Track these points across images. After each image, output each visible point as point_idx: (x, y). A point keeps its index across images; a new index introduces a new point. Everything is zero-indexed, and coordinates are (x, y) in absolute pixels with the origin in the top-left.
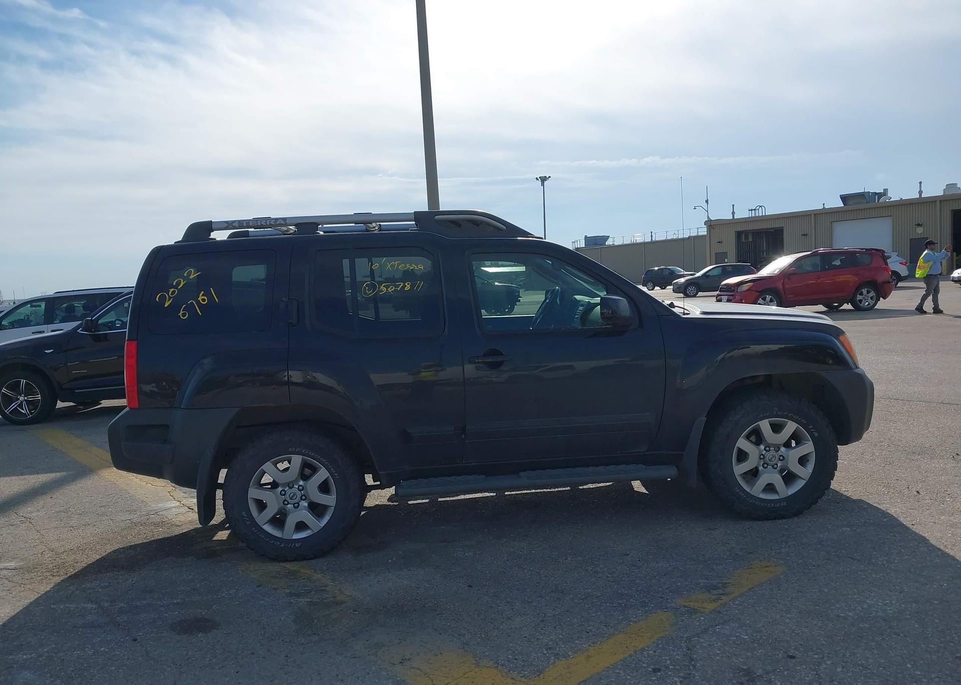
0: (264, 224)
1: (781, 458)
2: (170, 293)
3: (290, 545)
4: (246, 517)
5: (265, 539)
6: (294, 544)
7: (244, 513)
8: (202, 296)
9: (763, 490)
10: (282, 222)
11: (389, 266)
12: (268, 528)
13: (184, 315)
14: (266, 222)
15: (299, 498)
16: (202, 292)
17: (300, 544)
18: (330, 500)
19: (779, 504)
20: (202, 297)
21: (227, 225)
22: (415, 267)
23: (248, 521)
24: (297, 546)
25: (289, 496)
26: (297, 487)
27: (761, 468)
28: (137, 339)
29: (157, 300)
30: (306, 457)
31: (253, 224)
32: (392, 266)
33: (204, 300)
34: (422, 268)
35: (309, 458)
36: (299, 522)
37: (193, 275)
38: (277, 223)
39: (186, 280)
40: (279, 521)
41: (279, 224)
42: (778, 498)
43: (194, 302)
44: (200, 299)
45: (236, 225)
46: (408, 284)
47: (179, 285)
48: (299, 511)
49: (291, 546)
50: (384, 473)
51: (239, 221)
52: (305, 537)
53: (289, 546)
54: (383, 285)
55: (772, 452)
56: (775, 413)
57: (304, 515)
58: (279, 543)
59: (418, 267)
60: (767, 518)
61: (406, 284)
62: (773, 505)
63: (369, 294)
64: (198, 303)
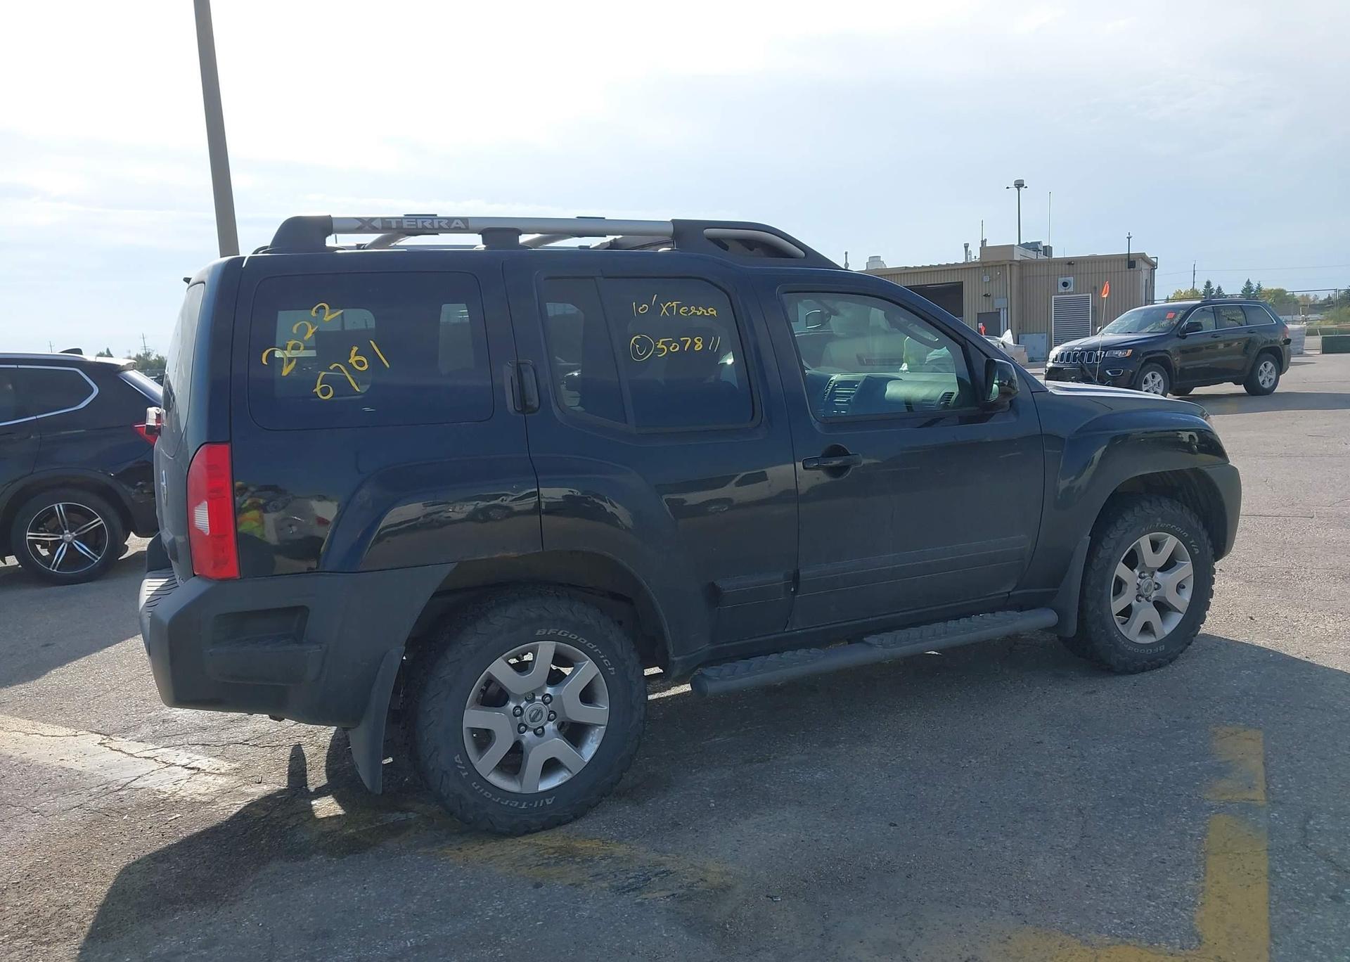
0: (429, 226)
1: (1156, 586)
3: (536, 803)
4: (460, 764)
5: (494, 799)
6: (542, 801)
7: (458, 757)
8: (356, 355)
9: (1141, 631)
10: (462, 226)
11: (664, 310)
12: (496, 780)
13: (325, 391)
14: (432, 224)
15: (545, 717)
16: (355, 349)
17: (552, 799)
18: (599, 713)
19: (1157, 649)
20: (358, 358)
21: (364, 225)
22: (703, 312)
23: (464, 771)
24: (548, 803)
25: (530, 715)
26: (540, 698)
27: (1135, 603)
28: (230, 441)
29: (264, 362)
30: (561, 644)
31: (408, 225)
32: (670, 309)
33: (360, 363)
34: (715, 313)
35: (567, 646)
36: (547, 760)
37: (330, 316)
38: (452, 226)
39: (316, 325)
40: (513, 762)
41: (455, 228)
42: (1155, 640)
43: (341, 366)
44: (352, 360)
45: (378, 224)
46: (699, 340)
47: (305, 334)
48: (547, 740)
49: (539, 804)
50: (680, 658)
51: (383, 219)
52: (560, 786)
53: (535, 806)
54: (661, 341)
55: (1148, 579)
56: (1157, 525)
57: (556, 746)
58: (517, 803)
59: (707, 313)
60: (1142, 670)
61: (696, 340)
62: (1151, 651)
63: (643, 356)
64: (350, 368)
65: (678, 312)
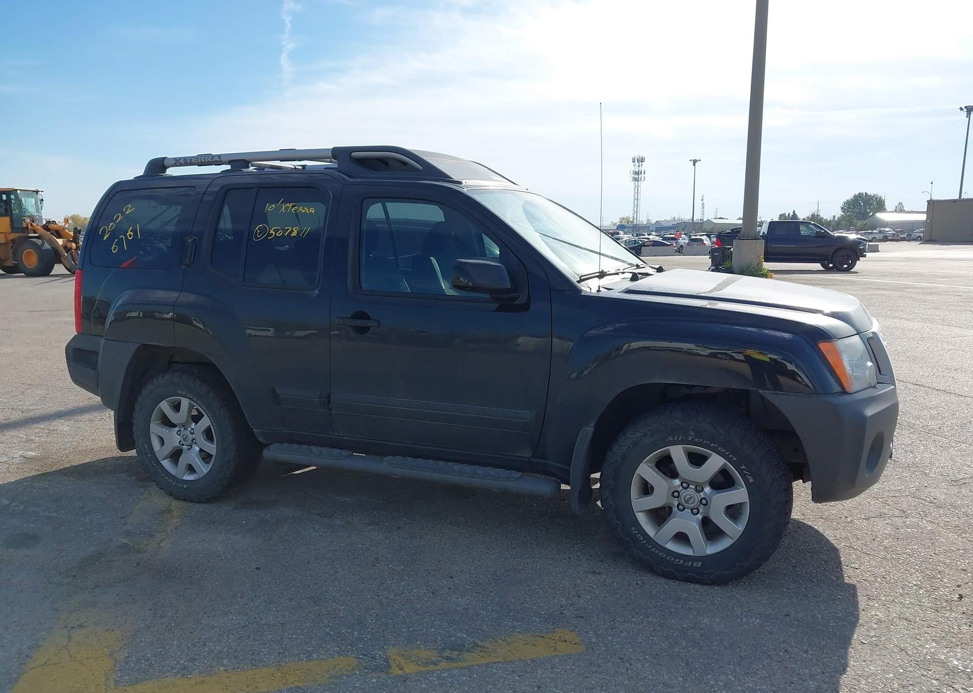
1: (704, 501)
2: (109, 227)
6: (182, 485)
7: (146, 446)
8: (130, 231)
9: (672, 538)
10: (218, 160)
11: (283, 209)
12: (166, 464)
13: (115, 249)
14: (204, 160)
15: (190, 440)
16: (131, 228)
17: (187, 486)
19: (691, 563)
20: (130, 233)
21: (176, 162)
22: (306, 211)
23: (149, 454)
24: (184, 487)
26: (190, 429)
27: (675, 509)
28: (82, 269)
29: (100, 233)
32: (286, 208)
33: (130, 235)
34: (313, 211)
35: (195, 404)
37: (131, 209)
38: (214, 160)
39: (123, 215)
42: (692, 554)
43: (124, 237)
44: (128, 234)
46: (296, 229)
47: (117, 220)
48: (189, 453)
51: (185, 158)
52: (193, 480)
53: (179, 486)
54: (273, 228)
55: (691, 491)
56: (690, 438)
58: (172, 481)
59: (309, 211)
60: (674, 578)
62: (682, 562)
63: (259, 238)
64: (126, 238)
65: (291, 209)
